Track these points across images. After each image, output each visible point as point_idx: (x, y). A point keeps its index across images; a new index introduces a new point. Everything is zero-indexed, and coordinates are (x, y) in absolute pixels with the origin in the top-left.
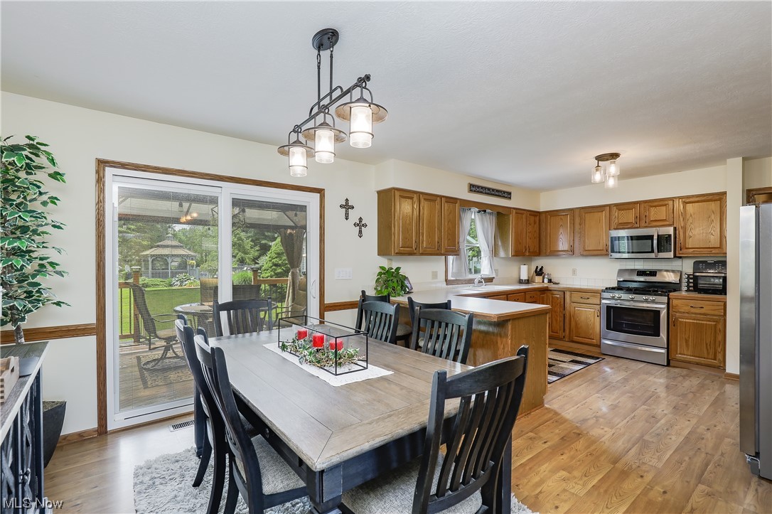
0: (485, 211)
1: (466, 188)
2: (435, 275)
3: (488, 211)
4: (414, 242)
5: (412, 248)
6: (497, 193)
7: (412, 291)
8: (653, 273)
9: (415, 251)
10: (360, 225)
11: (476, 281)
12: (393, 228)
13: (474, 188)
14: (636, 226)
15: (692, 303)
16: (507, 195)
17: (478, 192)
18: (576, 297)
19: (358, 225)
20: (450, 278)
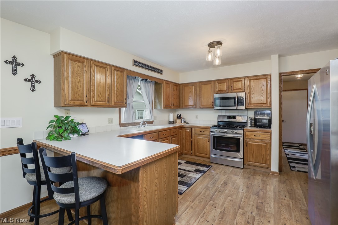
0: (146, 80)
1: (131, 63)
2: (110, 121)
3: (148, 80)
4: (85, 96)
5: (83, 101)
6: (153, 69)
7: (88, 133)
8: (234, 117)
9: (86, 104)
10: (33, 81)
11: (141, 124)
12: (62, 84)
13: (136, 63)
14: (227, 92)
15: (255, 133)
16: (160, 72)
17: (140, 66)
18: (198, 131)
19: (30, 80)
20: (123, 122)
